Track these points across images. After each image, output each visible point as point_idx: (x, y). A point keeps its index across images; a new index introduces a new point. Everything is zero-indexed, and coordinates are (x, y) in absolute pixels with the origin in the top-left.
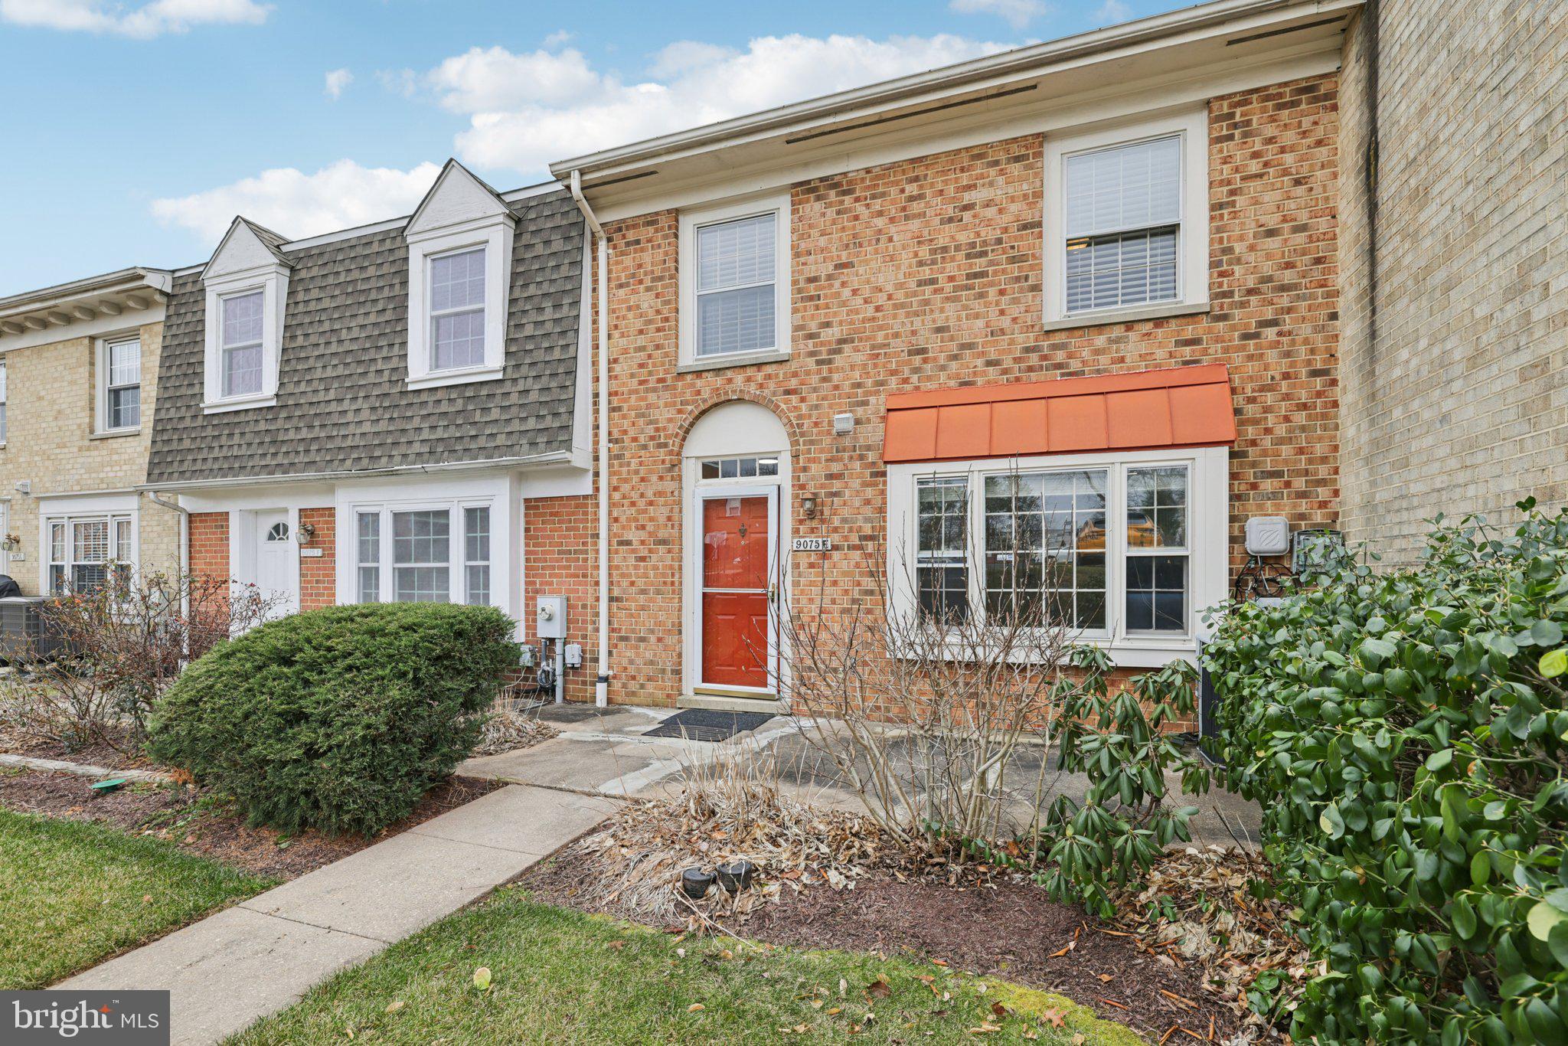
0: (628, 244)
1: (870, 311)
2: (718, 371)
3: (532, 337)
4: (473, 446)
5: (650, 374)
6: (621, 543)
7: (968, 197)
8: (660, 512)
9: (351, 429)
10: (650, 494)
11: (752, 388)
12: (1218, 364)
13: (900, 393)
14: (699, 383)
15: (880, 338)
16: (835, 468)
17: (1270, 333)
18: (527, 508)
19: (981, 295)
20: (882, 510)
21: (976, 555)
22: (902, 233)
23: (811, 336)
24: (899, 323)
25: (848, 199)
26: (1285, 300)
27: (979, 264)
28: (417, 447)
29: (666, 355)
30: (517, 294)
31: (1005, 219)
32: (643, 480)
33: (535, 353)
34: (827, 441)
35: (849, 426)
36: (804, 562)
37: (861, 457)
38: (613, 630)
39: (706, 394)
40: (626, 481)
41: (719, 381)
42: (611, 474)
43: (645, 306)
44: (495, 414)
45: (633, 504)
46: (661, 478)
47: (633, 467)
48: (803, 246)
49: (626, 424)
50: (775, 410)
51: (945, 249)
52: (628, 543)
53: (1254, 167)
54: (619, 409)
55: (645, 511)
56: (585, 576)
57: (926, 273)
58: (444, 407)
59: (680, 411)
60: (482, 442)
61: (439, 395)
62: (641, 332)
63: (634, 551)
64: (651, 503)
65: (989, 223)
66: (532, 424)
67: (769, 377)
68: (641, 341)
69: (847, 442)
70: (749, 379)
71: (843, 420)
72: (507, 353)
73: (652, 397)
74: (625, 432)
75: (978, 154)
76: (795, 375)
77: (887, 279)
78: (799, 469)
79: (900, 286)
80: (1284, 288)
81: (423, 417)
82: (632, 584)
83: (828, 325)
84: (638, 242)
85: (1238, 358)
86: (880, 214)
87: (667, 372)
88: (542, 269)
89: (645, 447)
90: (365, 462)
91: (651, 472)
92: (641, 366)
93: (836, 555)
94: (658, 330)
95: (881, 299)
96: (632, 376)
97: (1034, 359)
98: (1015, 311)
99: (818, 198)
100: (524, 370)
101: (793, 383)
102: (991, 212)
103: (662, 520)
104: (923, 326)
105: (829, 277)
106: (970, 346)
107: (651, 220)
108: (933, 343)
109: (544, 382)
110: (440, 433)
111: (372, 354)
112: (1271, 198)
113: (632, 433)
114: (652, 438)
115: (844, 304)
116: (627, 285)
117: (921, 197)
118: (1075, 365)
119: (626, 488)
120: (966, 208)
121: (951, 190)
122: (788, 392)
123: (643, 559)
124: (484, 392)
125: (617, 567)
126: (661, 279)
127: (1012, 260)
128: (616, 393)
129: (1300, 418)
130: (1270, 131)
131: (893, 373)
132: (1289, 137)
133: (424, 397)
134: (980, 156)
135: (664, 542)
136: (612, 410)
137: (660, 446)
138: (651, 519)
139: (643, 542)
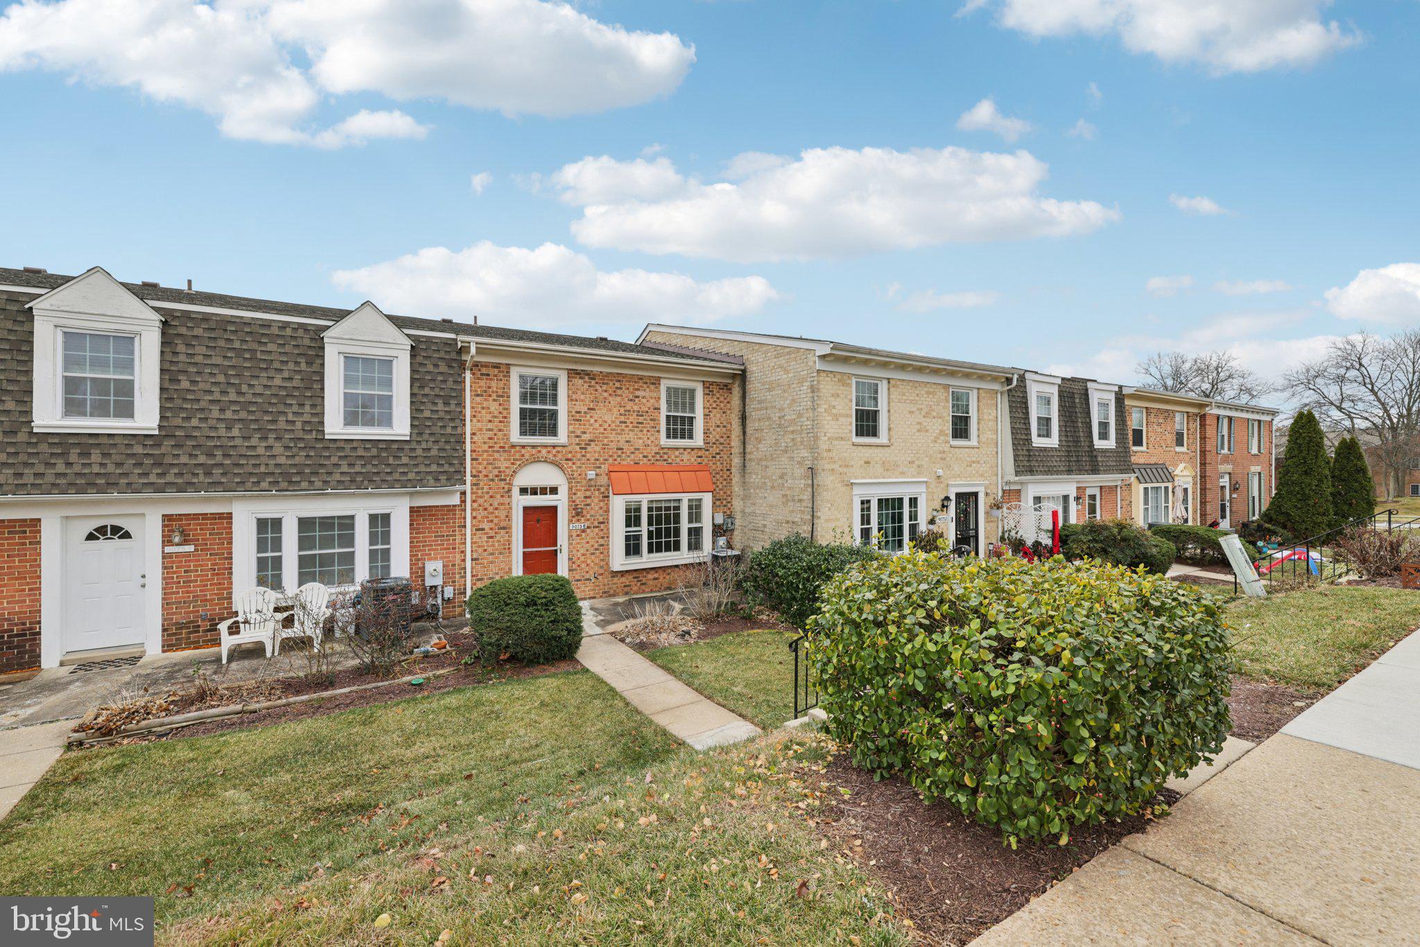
0: (482, 374)
1: (602, 430)
2: (533, 447)
3: (430, 418)
4: (389, 478)
5: (496, 443)
6: (477, 530)
7: (637, 393)
8: (502, 514)
9: (263, 460)
10: (496, 504)
11: (551, 456)
12: (706, 465)
13: (613, 465)
14: (523, 451)
15: (606, 441)
16: (588, 494)
17: (718, 457)
18: (411, 512)
19: (642, 431)
20: (607, 511)
21: (644, 528)
22: (614, 401)
23: (577, 437)
24: (613, 437)
25: (593, 382)
26: (721, 447)
27: (641, 419)
28: (337, 477)
29: (505, 435)
30: (416, 391)
31: (649, 405)
32: (491, 497)
33: (433, 428)
34: (584, 482)
35: (594, 477)
36: (574, 534)
37: (599, 490)
38: (473, 576)
39: (527, 456)
40: (481, 497)
41: (534, 451)
42: (472, 493)
43: (492, 409)
44: (405, 460)
45: (485, 509)
46: (502, 496)
47: (485, 490)
48: (574, 397)
49: (481, 468)
50: (561, 468)
51: (629, 411)
52: (483, 529)
53: (714, 405)
54: (477, 459)
55: (492, 513)
56: (454, 548)
57: (623, 418)
58: (360, 452)
59: (513, 464)
60: (396, 476)
61: (355, 445)
62: (490, 421)
63: (486, 533)
64: (496, 509)
65: (644, 404)
66: (434, 468)
67: (558, 452)
68: (490, 426)
69: (593, 483)
70: (549, 452)
71: (591, 474)
72: (412, 425)
73: (496, 455)
74: (480, 472)
75: (641, 378)
76: (570, 452)
77: (608, 418)
78: (571, 492)
79: (613, 422)
80: (721, 444)
81: (340, 457)
82: (485, 550)
83: (585, 433)
84: (488, 375)
85: (711, 463)
86: (606, 391)
87: (505, 443)
88: (433, 380)
89: (493, 480)
90: (284, 485)
91: (497, 493)
92: (490, 438)
93: (588, 531)
94: (500, 422)
95: (606, 426)
96: (485, 443)
97: (658, 457)
98: (652, 439)
99: (581, 378)
100: (425, 437)
101: (570, 456)
102: (644, 401)
103: (503, 517)
104: (622, 438)
105: (585, 413)
106: (638, 449)
107: (497, 366)
108: (626, 447)
109: (441, 445)
110: (358, 469)
111: (281, 408)
112: (718, 415)
113: (484, 472)
114: (497, 476)
115: (591, 425)
116: (482, 395)
117: (621, 388)
118: (670, 461)
119: (481, 501)
120: (637, 397)
121: (631, 388)
122: (567, 460)
123: (492, 537)
124: (395, 446)
125: (476, 543)
126: (502, 396)
127: (652, 420)
128: (474, 451)
129: (724, 483)
130: (718, 395)
131: (611, 456)
132: (722, 399)
133: (342, 444)
134: (641, 379)
135: (504, 528)
136: (472, 459)
137: (501, 480)
138: (496, 517)
139: (491, 529)
